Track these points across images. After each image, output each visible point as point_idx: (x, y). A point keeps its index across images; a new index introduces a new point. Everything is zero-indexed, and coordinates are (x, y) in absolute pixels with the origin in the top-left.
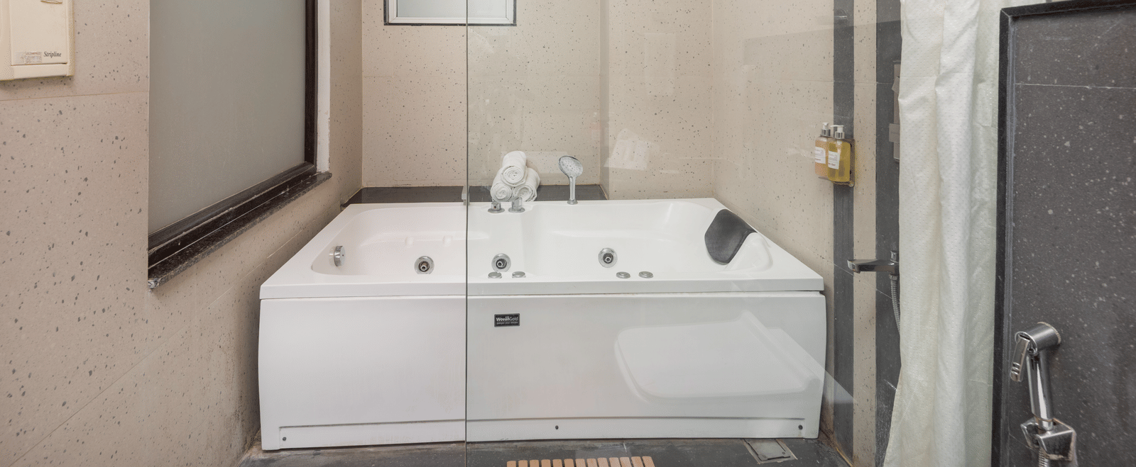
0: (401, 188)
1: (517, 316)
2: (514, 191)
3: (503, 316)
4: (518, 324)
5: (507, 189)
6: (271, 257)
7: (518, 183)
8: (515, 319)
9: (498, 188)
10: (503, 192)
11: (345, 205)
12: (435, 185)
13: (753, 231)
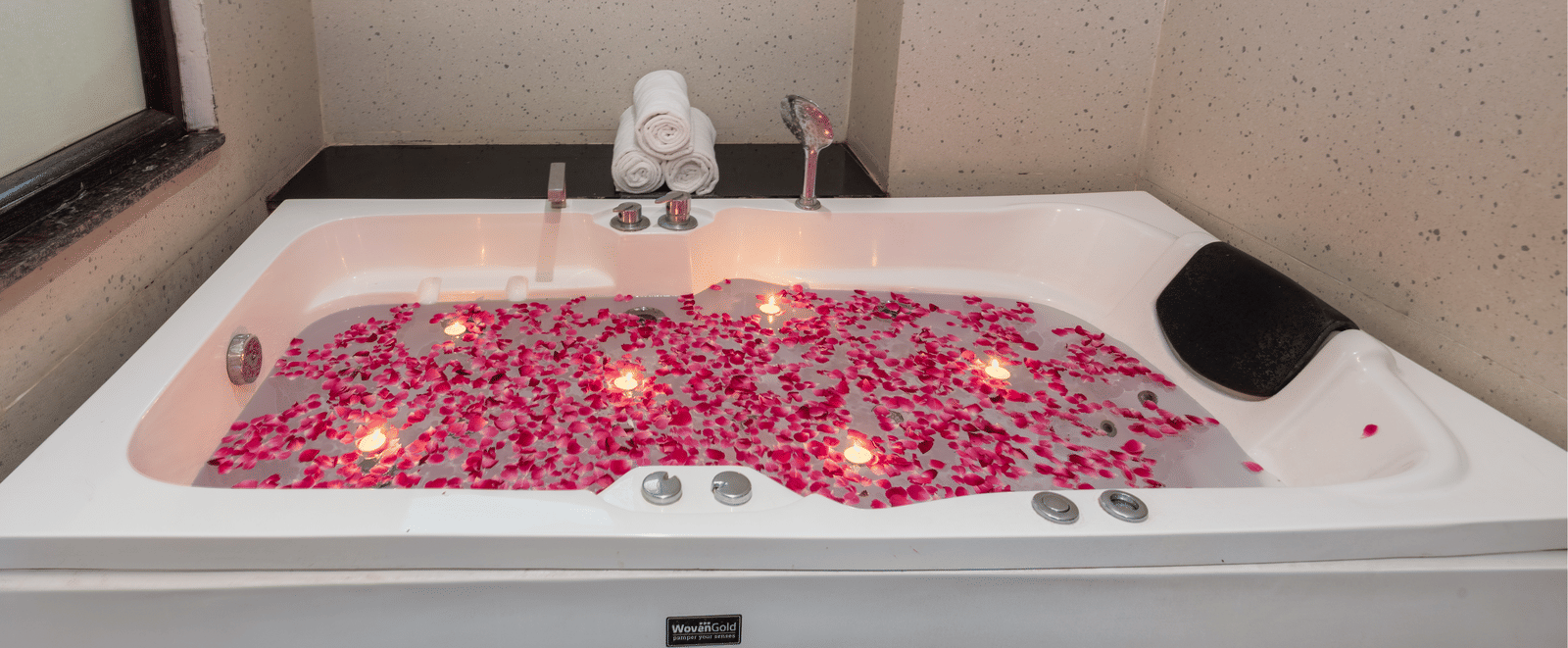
0: (412, 147)
1: (735, 620)
2: (666, 167)
3: (694, 622)
4: (736, 640)
5: (649, 165)
6: (22, 403)
7: (671, 153)
8: (728, 627)
9: (629, 164)
10: (642, 171)
11: (273, 203)
12: (484, 143)
13: (1345, 324)
